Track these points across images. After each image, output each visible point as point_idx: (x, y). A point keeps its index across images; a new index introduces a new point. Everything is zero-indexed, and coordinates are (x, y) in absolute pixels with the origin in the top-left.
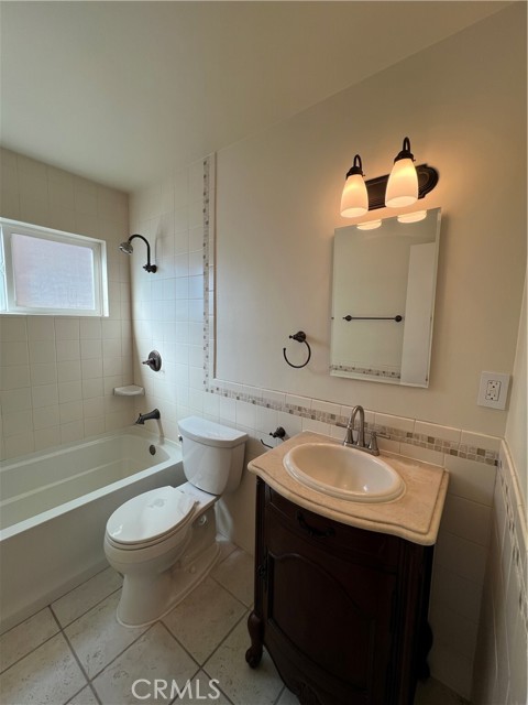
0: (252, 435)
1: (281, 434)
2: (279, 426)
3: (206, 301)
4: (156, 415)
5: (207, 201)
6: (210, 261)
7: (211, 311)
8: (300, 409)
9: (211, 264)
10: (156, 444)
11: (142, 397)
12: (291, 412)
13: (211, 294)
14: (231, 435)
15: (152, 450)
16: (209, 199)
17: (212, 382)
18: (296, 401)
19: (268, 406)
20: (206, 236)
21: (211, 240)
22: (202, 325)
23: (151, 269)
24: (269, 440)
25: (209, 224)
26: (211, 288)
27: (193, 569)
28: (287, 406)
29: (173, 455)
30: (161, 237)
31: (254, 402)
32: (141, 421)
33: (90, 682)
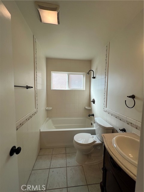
0: (115, 128)
1: (124, 130)
2: (124, 128)
3: (105, 85)
4: (93, 115)
5: (107, 57)
7: (106, 88)
8: (131, 123)
9: (107, 75)
10: (93, 123)
11: (91, 110)
12: (128, 124)
13: (106, 83)
15: (92, 124)
17: (106, 109)
18: (130, 120)
19: (120, 120)
20: (106, 67)
21: (107, 68)
22: (104, 92)
23: (94, 78)
24: (119, 131)
25: (107, 63)
26: (107, 81)
28: (127, 121)
30: (97, 69)
31: (116, 117)
32: (89, 116)
33: (67, 167)
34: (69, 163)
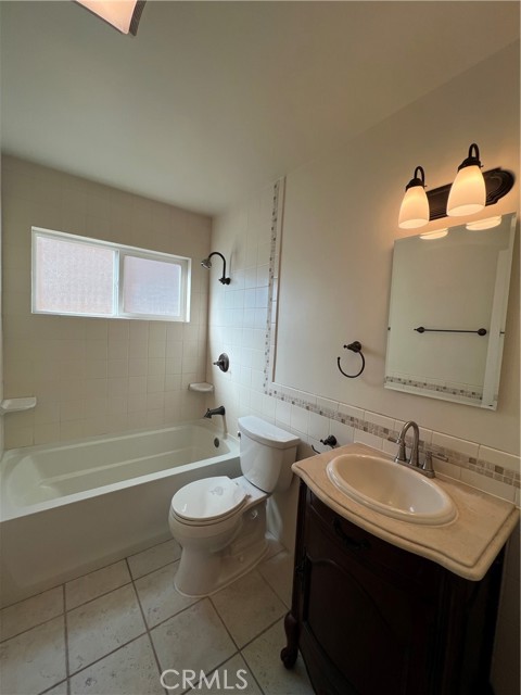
0: (304, 439)
1: (332, 442)
2: (331, 434)
3: (270, 310)
4: (222, 411)
5: (276, 220)
6: (275, 273)
7: (274, 320)
8: (352, 419)
9: (276, 277)
10: (220, 437)
11: (211, 395)
12: (343, 421)
13: (274, 304)
14: (284, 437)
15: (217, 443)
16: (277, 218)
17: (271, 386)
18: (349, 409)
19: (321, 413)
20: (273, 251)
21: (277, 255)
22: (265, 332)
23: (226, 281)
24: (319, 446)
25: (277, 240)
26: (275, 298)
27: (242, 559)
28: (340, 414)
29: (233, 450)
30: (236, 253)
31: (308, 408)
32: (209, 415)
33: (148, 631)
34: (155, 611)
